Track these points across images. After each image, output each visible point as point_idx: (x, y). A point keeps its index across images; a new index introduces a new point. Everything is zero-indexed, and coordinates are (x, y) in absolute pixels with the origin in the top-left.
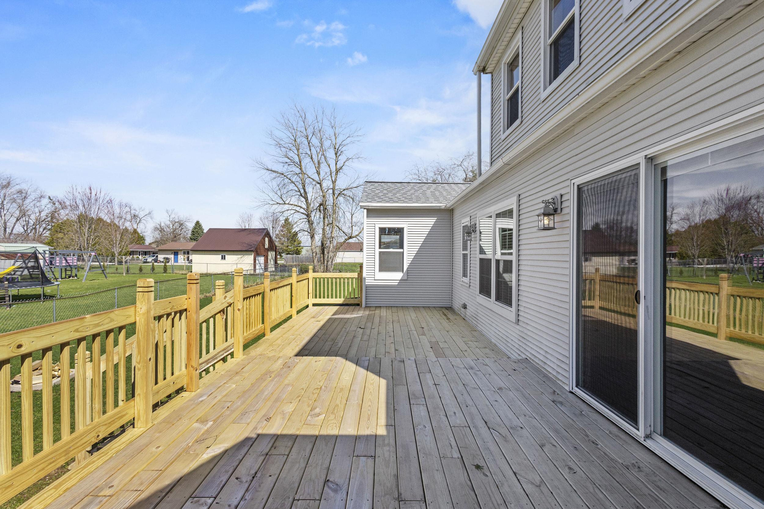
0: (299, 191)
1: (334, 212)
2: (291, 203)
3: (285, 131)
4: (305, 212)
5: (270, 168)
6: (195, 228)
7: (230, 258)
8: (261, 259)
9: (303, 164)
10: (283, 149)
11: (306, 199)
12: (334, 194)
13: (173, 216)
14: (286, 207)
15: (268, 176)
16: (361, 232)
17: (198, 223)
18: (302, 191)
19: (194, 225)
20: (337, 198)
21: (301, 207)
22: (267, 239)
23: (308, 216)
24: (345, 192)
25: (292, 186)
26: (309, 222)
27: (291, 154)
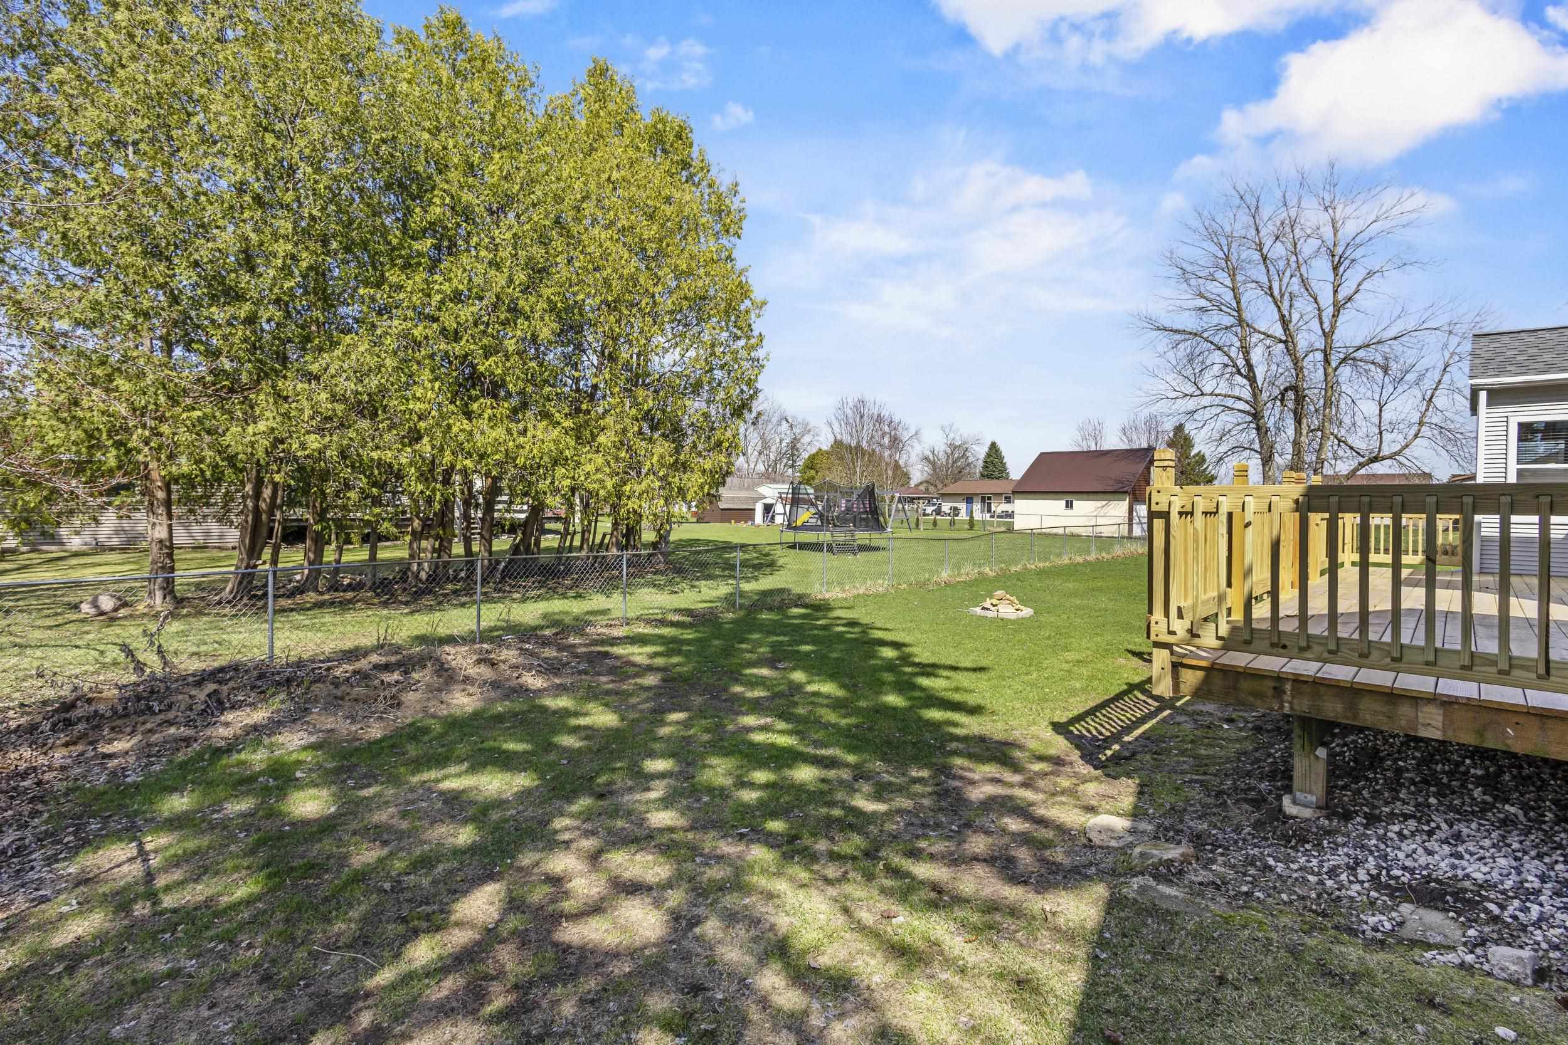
0: (1235, 365)
1: (1328, 403)
2: (1217, 391)
4: (1247, 408)
5: (1165, 325)
6: (988, 456)
7: (1083, 506)
8: (1142, 510)
9: (1244, 305)
10: (1196, 282)
11: (1251, 378)
12: (1327, 361)
13: (951, 435)
14: (1205, 401)
16: (1407, 446)
17: (993, 446)
18: (1241, 363)
20: (1336, 369)
21: (1240, 399)
23: (1256, 416)
24: (1361, 354)
25: (1215, 357)
26: (1258, 429)
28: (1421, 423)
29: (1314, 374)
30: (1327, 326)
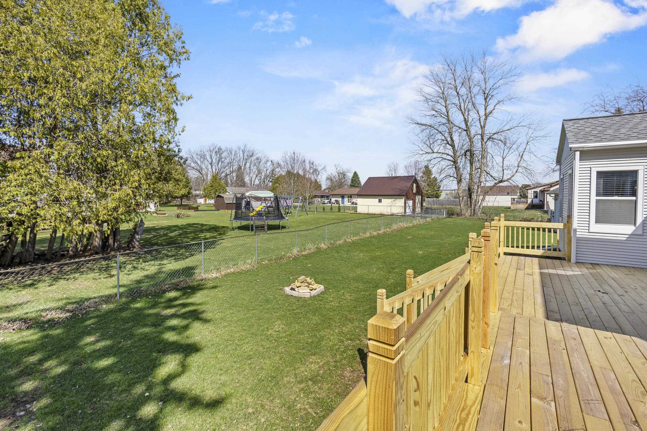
0: (447, 140)
1: (483, 157)
2: (439, 151)
3: (434, 87)
4: (451, 159)
5: (419, 122)
6: (353, 177)
7: (386, 201)
8: (410, 203)
9: (450, 114)
10: (430, 103)
11: (453, 146)
12: (482, 139)
13: (339, 169)
14: (435, 155)
15: (418, 129)
16: (513, 176)
17: (355, 173)
18: (449, 139)
19: (353, 175)
20: (486, 143)
21: (448, 155)
22: (415, 185)
23: (455, 162)
24: (495, 136)
25: (439, 136)
26: (456, 168)
27: (438, 107)
28: (518, 167)
29: (478, 145)
30: (482, 124)
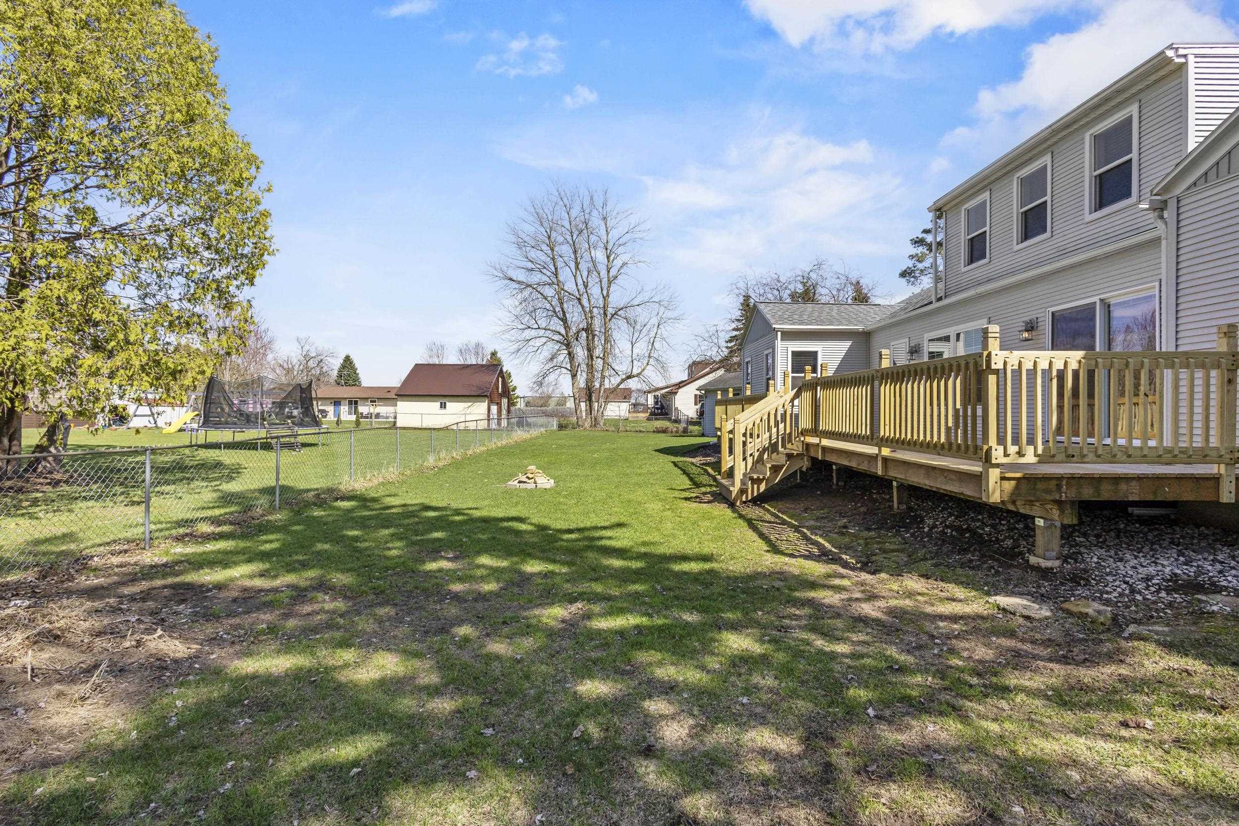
4: (563, 340)
5: (512, 277)
6: (343, 367)
7: (455, 406)
13: (307, 347)
16: (644, 370)
17: (347, 359)
19: (342, 361)
20: (610, 320)
28: (649, 357)
30: (605, 292)
